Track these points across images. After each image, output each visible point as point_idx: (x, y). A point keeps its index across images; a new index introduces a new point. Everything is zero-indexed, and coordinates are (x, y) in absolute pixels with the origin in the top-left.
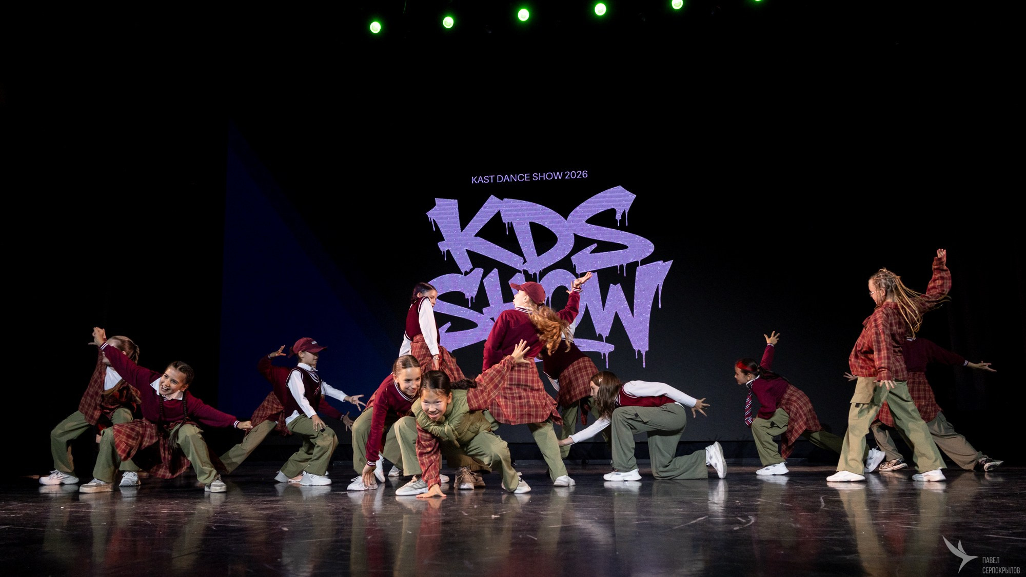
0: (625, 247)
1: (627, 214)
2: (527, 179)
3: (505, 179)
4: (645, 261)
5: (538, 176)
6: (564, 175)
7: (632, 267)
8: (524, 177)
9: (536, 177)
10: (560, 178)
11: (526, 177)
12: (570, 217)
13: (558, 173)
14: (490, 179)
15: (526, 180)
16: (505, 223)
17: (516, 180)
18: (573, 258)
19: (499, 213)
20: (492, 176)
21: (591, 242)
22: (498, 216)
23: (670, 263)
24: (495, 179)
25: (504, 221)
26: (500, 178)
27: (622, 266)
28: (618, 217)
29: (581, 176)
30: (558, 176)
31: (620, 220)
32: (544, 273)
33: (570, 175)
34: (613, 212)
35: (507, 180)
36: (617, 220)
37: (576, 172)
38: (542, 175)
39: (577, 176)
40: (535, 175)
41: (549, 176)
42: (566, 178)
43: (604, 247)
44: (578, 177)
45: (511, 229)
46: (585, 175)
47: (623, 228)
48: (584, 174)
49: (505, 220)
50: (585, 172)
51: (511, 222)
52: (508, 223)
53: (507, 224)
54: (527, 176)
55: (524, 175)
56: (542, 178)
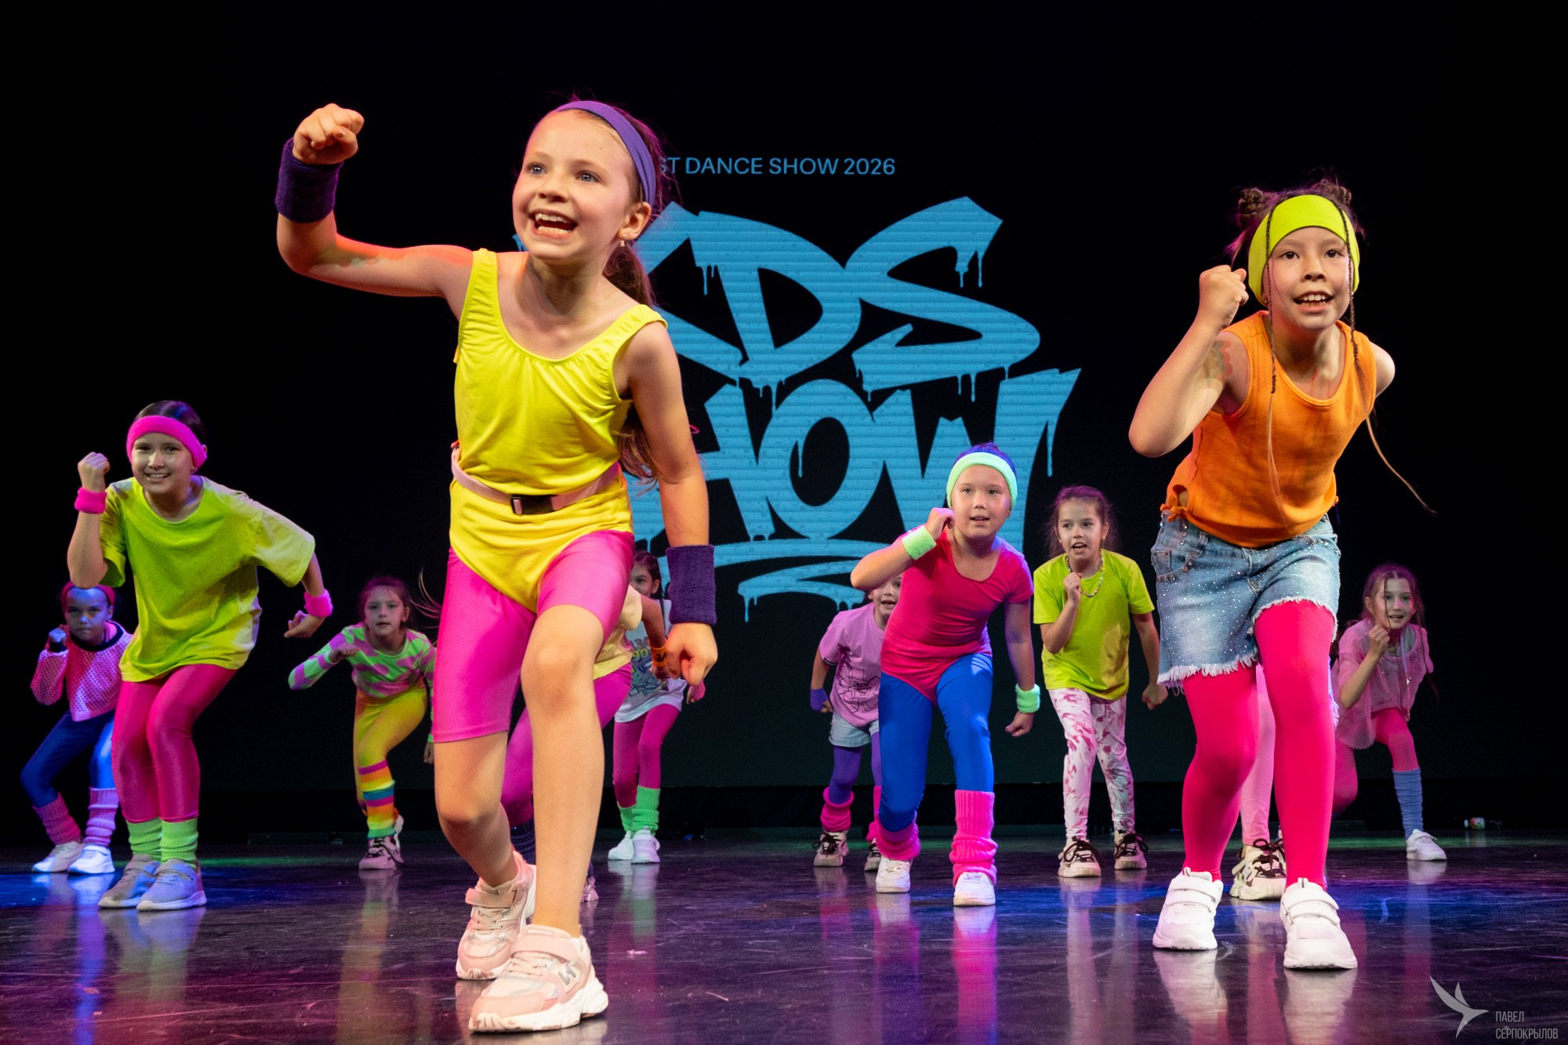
0: (973, 335)
1: (980, 265)
2: (756, 169)
3: (705, 167)
4: (1019, 369)
5: (782, 165)
6: (842, 167)
7: (990, 380)
8: (749, 166)
9: (779, 166)
10: (833, 172)
11: (753, 166)
12: (849, 264)
13: (828, 161)
14: (669, 164)
15: (753, 172)
16: (700, 270)
17: (729, 172)
18: (857, 356)
19: (687, 246)
20: (674, 160)
21: (897, 320)
22: (685, 250)
23: (1073, 376)
24: (681, 165)
25: (698, 264)
26: (693, 166)
27: (966, 378)
28: (962, 267)
29: (881, 169)
30: (829, 167)
31: (965, 275)
32: (789, 386)
33: (855, 166)
34: (948, 255)
35: (708, 171)
36: (958, 274)
37: (869, 162)
38: (790, 162)
39: (871, 168)
40: (775, 162)
41: (808, 166)
42: (846, 172)
43: (928, 332)
44: (873, 173)
45: (716, 282)
46: (889, 170)
47: (970, 291)
48: (887, 166)
49: (702, 259)
50: (889, 163)
51: (716, 268)
52: (709, 268)
53: (705, 274)
54: (757, 162)
55: (750, 161)
56: (790, 170)
